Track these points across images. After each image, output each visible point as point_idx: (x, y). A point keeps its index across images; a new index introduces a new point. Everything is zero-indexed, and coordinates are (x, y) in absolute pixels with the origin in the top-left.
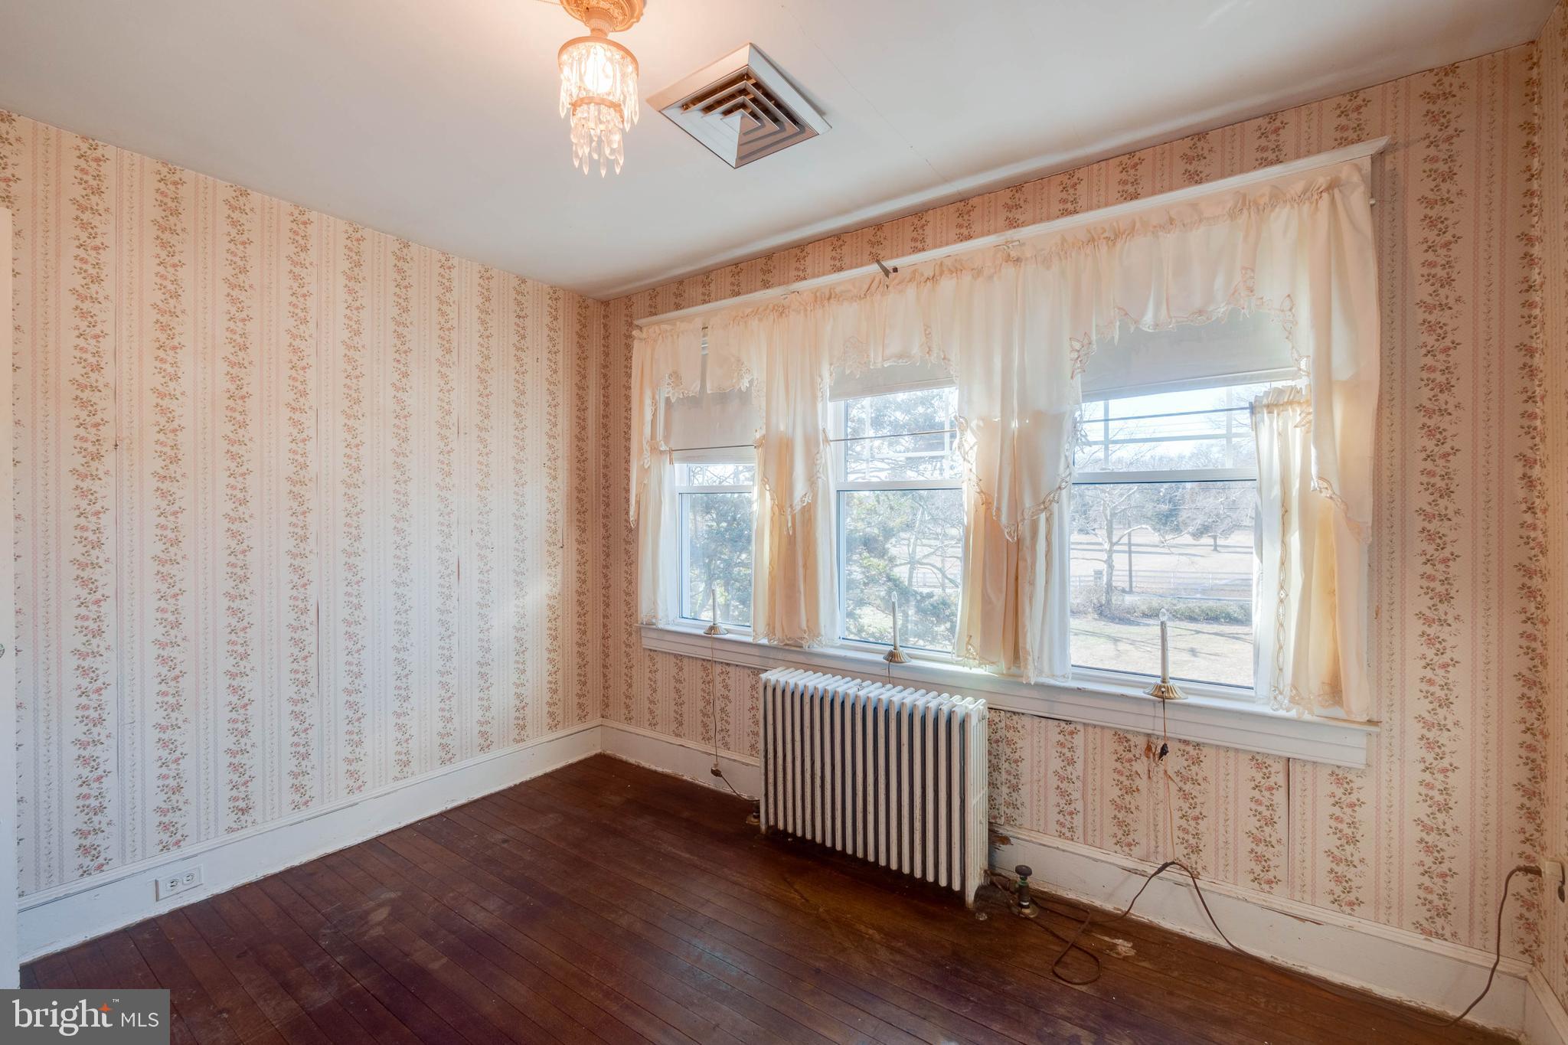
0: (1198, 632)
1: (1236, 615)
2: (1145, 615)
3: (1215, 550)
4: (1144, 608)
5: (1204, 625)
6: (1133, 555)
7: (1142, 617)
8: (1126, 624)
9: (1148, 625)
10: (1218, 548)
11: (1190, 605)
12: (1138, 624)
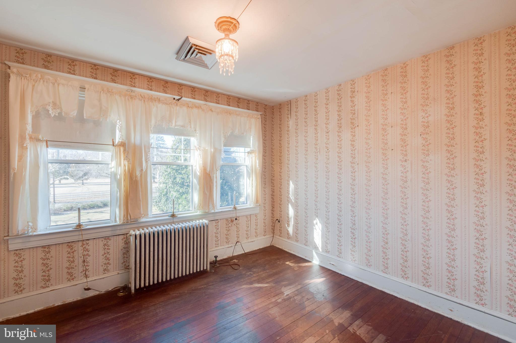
0: (88, 213)
1: (100, 205)
2: (65, 210)
3: (83, 184)
4: (65, 208)
5: (89, 210)
6: (55, 188)
7: (64, 211)
8: (57, 215)
9: (68, 214)
10: (84, 184)
11: (83, 204)
12: (63, 214)
